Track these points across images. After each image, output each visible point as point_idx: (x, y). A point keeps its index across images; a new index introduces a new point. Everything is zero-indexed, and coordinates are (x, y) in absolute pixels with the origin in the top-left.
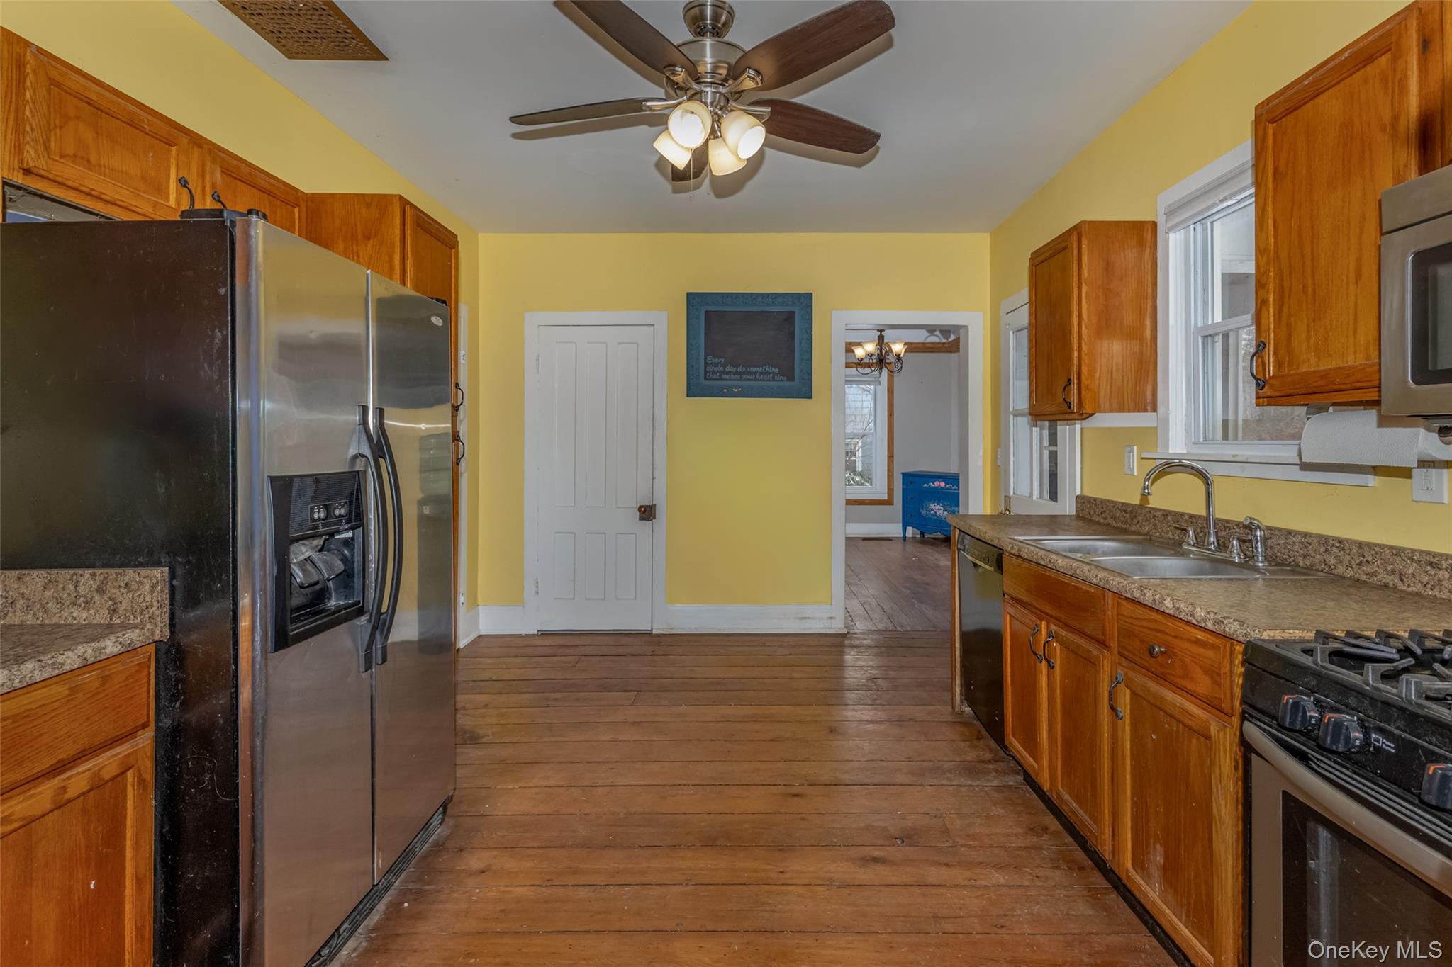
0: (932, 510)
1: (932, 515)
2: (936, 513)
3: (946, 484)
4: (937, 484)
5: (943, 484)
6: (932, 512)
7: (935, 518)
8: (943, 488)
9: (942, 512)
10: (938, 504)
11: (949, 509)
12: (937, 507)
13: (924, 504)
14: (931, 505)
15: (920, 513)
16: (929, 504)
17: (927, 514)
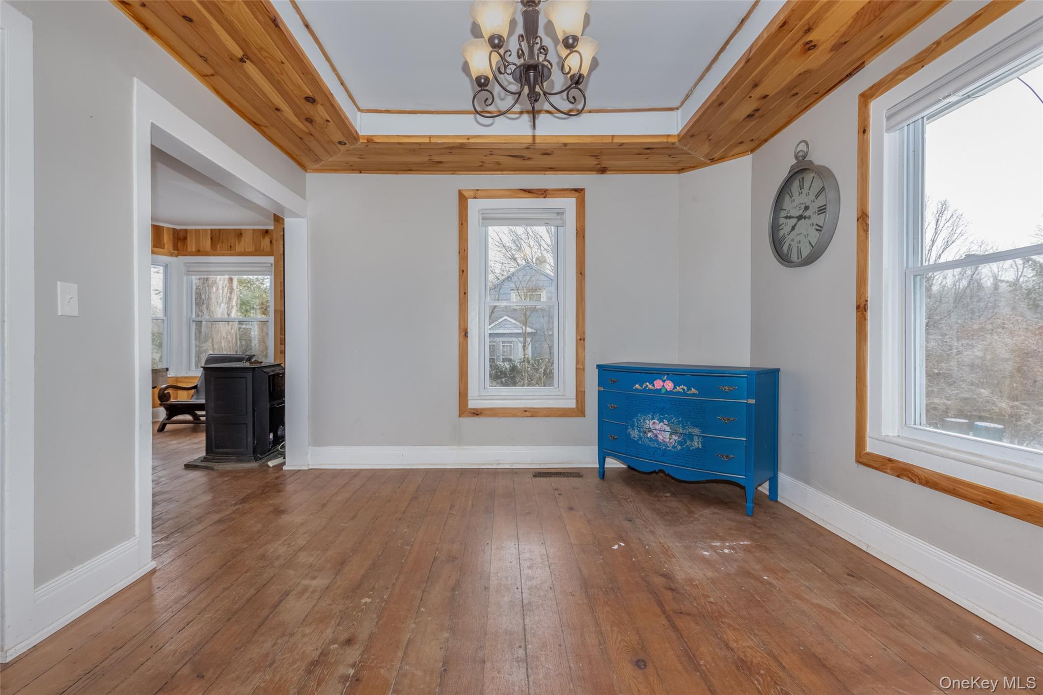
0: (650, 430)
1: (650, 439)
2: (656, 436)
3: (676, 385)
4: (658, 384)
5: (669, 385)
6: (649, 435)
7: (656, 445)
8: (672, 392)
9: (668, 435)
10: (661, 421)
11: (682, 431)
12: (658, 427)
13: (635, 420)
14: (647, 422)
15: (630, 434)
16: (644, 420)
17: (640, 438)
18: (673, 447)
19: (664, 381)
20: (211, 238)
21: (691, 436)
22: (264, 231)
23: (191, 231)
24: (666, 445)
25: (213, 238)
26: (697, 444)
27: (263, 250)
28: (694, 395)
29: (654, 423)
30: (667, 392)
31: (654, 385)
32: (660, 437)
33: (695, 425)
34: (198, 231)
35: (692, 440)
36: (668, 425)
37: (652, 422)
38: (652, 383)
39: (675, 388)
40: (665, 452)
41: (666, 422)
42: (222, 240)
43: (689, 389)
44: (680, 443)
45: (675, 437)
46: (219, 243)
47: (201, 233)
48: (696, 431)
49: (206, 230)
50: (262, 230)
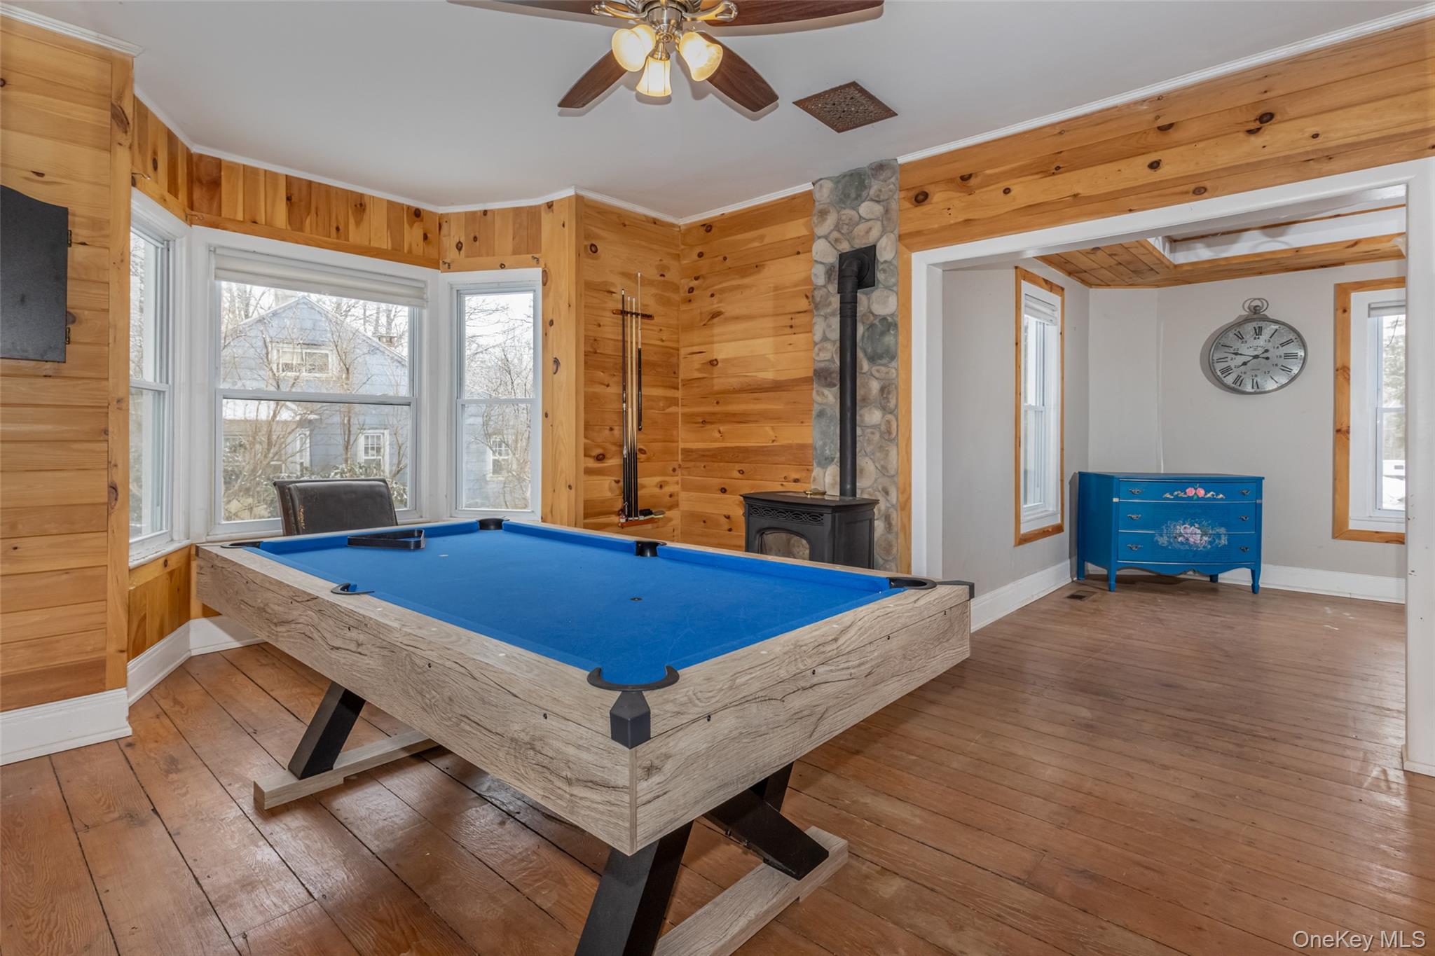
0: (1181, 535)
1: (1182, 543)
2: (1187, 539)
3: (1207, 492)
4: (1190, 492)
5: (1201, 492)
6: (1180, 539)
7: (1187, 547)
8: (1203, 498)
9: (1198, 537)
10: (1192, 525)
11: (1211, 532)
12: (1189, 531)
13: (1164, 527)
14: (1178, 527)
15: (1157, 541)
16: (1175, 526)
17: (1170, 543)
18: (1204, 547)
19: (1196, 489)
20: (289, 199)
21: (1219, 536)
22: (413, 210)
23: (233, 167)
24: (1198, 547)
25: (294, 199)
26: (1224, 541)
27: (410, 251)
28: (1222, 499)
29: (1185, 528)
30: (1199, 499)
31: (1186, 493)
32: (1191, 539)
33: (1221, 525)
34: (250, 173)
35: (1220, 539)
36: (1199, 528)
37: (1183, 527)
38: (1184, 491)
39: (1206, 494)
40: (1196, 553)
41: (1197, 525)
42: (317, 209)
43: (1217, 495)
44: (1210, 543)
45: (1205, 538)
46: (309, 213)
47: (262, 178)
48: (1222, 530)
49: (275, 176)
50: (409, 208)
